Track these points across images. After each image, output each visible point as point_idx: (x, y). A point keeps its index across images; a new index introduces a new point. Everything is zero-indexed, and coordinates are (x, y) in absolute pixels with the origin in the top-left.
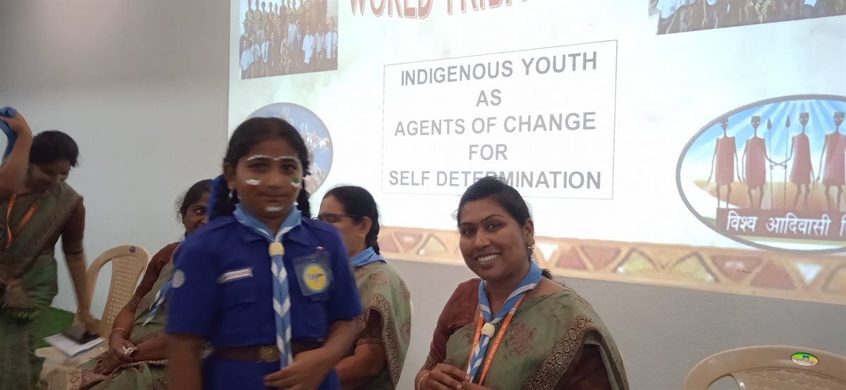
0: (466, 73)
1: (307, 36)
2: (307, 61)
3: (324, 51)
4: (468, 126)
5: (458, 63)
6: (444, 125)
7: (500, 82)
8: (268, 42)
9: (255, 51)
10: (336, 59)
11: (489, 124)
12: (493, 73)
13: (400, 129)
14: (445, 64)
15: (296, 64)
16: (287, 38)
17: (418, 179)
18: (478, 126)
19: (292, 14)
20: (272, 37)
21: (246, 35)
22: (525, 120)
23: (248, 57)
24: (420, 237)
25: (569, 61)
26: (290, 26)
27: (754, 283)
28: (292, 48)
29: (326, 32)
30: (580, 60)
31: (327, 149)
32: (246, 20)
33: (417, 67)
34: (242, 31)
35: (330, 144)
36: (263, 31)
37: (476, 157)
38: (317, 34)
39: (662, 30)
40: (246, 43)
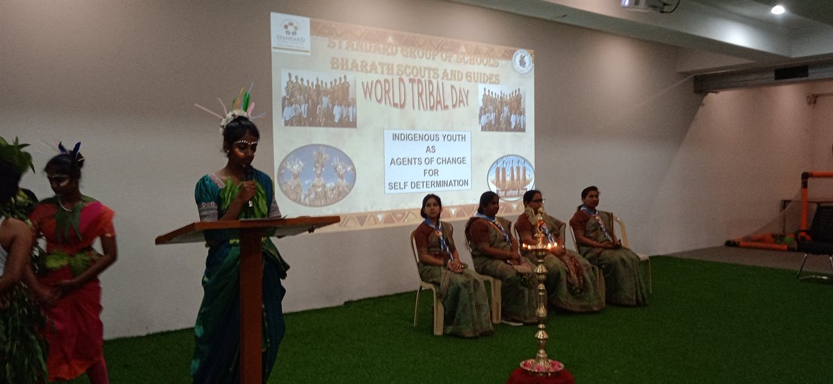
0: (422, 138)
1: (336, 106)
2: (336, 120)
3: (348, 117)
4: (423, 161)
5: (418, 132)
6: (413, 161)
7: (434, 143)
8: (307, 105)
9: (296, 109)
10: (356, 122)
11: (431, 161)
12: (432, 138)
13: (392, 162)
14: (413, 132)
15: (329, 121)
16: (322, 105)
17: (402, 186)
18: (427, 161)
19: (324, 91)
20: (310, 102)
21: (288, 97)
22: (444, 159)
23: (289, 112)
24: (405, 214)
25: (457, 137)
26: (324, 98)
27: (505, 212)
28: (325, 111)
29: (349, 106)
30: (460, 137)
31: (352, 172)
32: (287, 87)
33: (400, 132)
34: (284, 93)
35: (354, 170)
36: (302, 97)
37: (427, 175)
38: (343, 106)
39: (482, 130)
40: (287, 102)
